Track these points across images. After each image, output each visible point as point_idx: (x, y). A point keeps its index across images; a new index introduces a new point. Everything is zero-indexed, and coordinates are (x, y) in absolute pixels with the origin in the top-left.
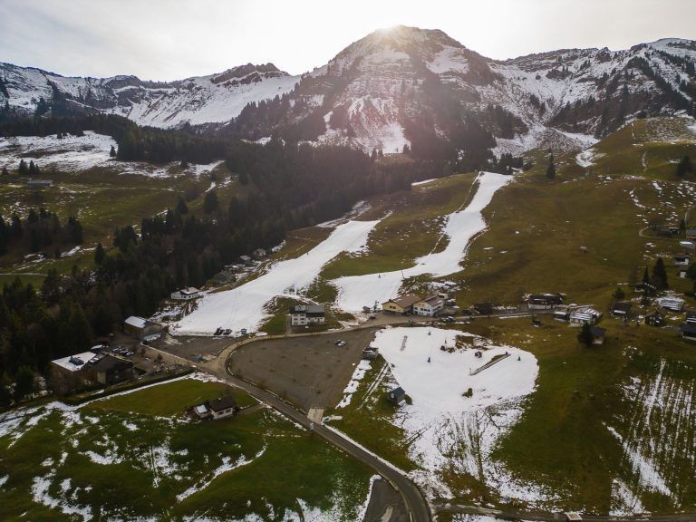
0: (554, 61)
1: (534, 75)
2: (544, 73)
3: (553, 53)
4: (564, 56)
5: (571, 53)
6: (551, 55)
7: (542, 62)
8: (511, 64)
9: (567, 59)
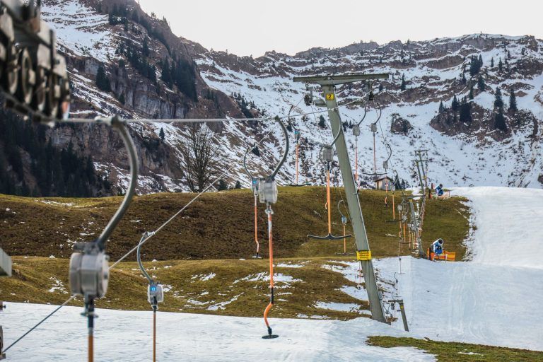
0: (455, 73)
1: (384, 117)
2: (422, 115)
3: (448, 45)
4: (490, 58)
5: (516, 52)
6: (439, 53)
7: (409, 74)
8: (281, 71)
9: (505, 70)
